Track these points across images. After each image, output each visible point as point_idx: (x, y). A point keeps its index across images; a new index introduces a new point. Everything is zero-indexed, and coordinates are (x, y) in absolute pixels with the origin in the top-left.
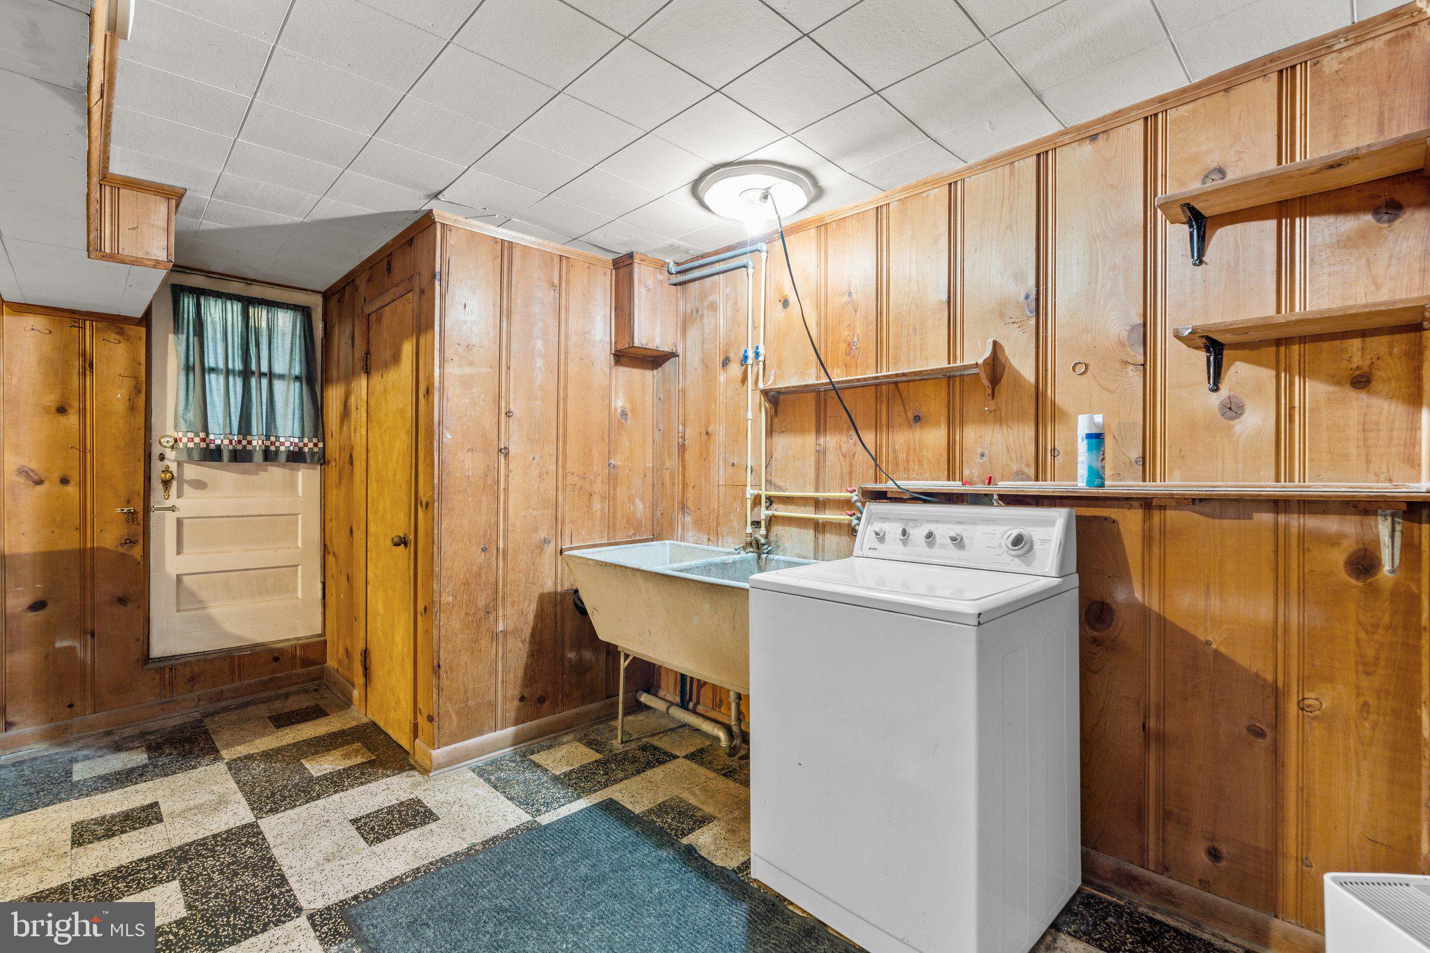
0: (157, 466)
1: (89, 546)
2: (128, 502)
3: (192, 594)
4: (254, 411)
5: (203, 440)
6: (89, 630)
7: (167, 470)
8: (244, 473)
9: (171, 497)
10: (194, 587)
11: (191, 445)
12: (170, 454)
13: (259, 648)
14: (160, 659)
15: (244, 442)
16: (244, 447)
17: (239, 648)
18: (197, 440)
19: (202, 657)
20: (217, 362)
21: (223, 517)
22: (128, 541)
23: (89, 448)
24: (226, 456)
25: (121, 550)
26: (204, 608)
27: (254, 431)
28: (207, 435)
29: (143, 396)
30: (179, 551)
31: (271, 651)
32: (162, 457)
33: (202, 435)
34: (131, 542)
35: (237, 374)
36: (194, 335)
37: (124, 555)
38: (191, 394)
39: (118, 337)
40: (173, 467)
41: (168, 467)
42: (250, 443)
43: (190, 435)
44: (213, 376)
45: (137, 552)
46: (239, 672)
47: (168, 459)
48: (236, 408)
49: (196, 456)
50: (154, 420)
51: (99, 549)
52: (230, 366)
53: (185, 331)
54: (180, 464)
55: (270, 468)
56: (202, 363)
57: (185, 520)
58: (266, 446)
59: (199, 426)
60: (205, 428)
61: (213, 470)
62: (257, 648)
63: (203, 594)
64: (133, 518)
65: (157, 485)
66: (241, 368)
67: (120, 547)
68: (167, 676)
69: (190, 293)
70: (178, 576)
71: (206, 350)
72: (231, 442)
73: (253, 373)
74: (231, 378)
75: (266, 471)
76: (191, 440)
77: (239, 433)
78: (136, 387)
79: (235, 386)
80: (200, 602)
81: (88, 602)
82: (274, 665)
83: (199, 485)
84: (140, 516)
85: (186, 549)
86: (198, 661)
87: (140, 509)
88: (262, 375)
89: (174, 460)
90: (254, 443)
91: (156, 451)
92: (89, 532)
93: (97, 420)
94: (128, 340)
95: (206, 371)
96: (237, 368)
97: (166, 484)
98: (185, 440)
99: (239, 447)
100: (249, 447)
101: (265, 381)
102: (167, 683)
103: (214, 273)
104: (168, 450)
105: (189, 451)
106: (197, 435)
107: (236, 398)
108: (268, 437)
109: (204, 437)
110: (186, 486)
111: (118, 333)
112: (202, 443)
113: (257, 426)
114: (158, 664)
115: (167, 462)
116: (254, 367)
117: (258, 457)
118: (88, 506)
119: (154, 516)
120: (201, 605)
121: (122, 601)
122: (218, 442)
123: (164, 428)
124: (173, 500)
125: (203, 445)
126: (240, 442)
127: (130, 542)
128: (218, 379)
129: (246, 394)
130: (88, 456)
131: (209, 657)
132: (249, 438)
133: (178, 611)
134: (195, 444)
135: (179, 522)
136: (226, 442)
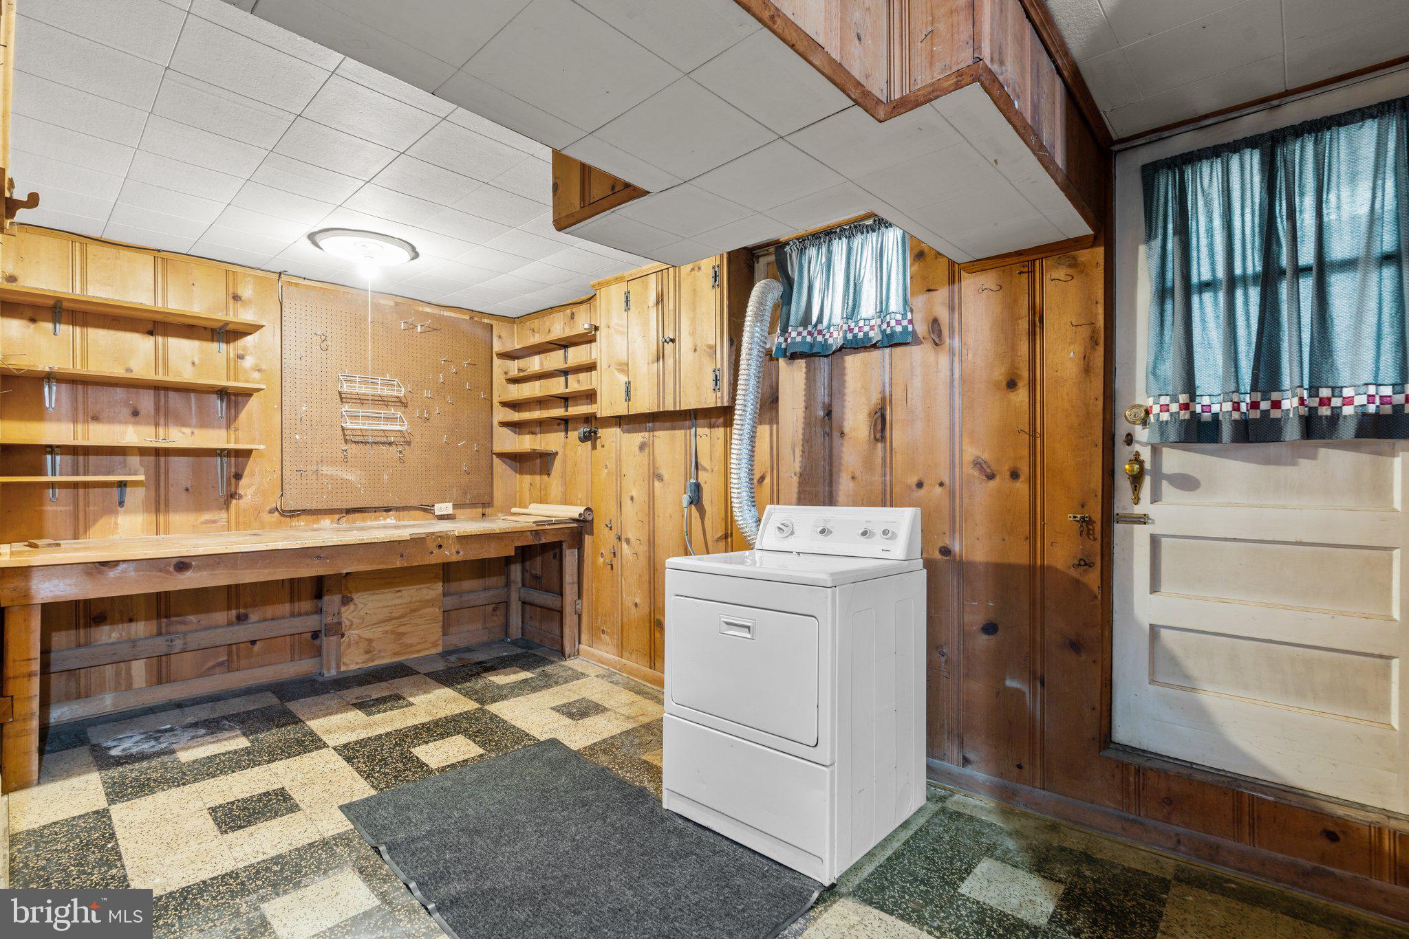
0: (1123, 454)
1: (1039, 562)
2: (1083, 506)
3: (1173, 661)
4: (1285, 345)
5: (1185, 407)
6: (1039, 674)
7: (1137, 459)
8: (1267, 462)
9: (1142, 501)
10: (1179, 652)
11: (1165, 416)
12: (1142, 434)
13: (1294, 800)
14: (1125, 749)
15: (1265, 405)
16: (1265, 413)
17: (1254, 783)
18: (1174, 407)
19: (1186, 772)
20: (1213, 270)
21: (1226, 539)
22: (1082, 563)
23: (1038, 431)
24: (1226, 432)
25: (1074, 573)
26: (1193, 689)
27: (1286, 382)
28: (1193, 397)
29: (1101, 349)
30: (1155, 586)
31: (1318, 814)
32: (1129, 440)
33: (1183, 398)
34: (1086, 564)
35: (1250, 281)
36: (1174, 234)
37: (1078, 582)
38: (1168, 332)
39: (1071, 271)
40: (1146, 455)
41: (1137, 454)
42: (1276, 405)
43: (1165, 400)
44: (1208, 296)
45: (1092, 579)
46: (1252, 826)
47: (1138, 442)
48: (1249, 344)
49: (1173, 435)
50: (1119, 383)
51: (1050, 567)
52: (1238, 271)
53: (1160, 231)
54: (1155, 450)
55: (1323, 452)
56: (1186, 276)
57: (1163, 539)
58: (1311, 409)
59: (1179, 385)
60: (1190, 386)
61: (1209, 458)
62: (1290, 797)
63: (1192, 665)
64: (1089, 530)
65: (1123, 485)
66: (1259, 268)
67: (1072, 569)
68: (1132, 779)
69: (1169, 168)
70: (1152, 627)
71: (1194, 254)
72: (1236, 407)
73: (1283, 272)
74: (1239, 293)
75: (1314, 457)
76: (1165, 408)
77: (1254, 388)
78: (1092, 337)
79: (1246, 303)
80: (1187, 677)
81: (1038, 638)
82: (1324, 844)
83: (1186, 483)
84: (1098, 527)
85: (1165, 587)
86: (1179, 775)
87: (1097, 516)
88: (1300, 271)
89: (1147, 444)
90: (1286, 405)
91: (1122, 429)
92: (1039, 545)
93: (1048, 392)
94: (1082, 272)
95: (1194, 290)
96: (1250, 271)
97: (1136, 480)
98: (1156, 409)
99: (1255, 414)
100: (1275, 414)
101: (1307, 285)
102: (1132, 788)
103: (1206, 117)
104: (1138, 428)
105: (1162, 425)
106: (1174, 399)
107: (1248, 326)
108: (1314, 391)
109: (1187, 401)
110: (1165, 483)
111: (1070, 266)
112: (1182, 412)
113: (1292, 371)
114: (1120, 754)
115: (1137, 447)
116: (1284, 261)
117: (1292, 431)
118: (1039, 509)
119: (1119, 528)
120: (1188, 684)
121: (1075, 646)
122: (1215, 409)
123: (1132, 394)
124: (1144, 506)
125: (1184, 415)
126: (1254, 405)
127: (1084, 563)
128: (1216, 298)
129: (1268, 315)
130: (1038, 440)
131: (1198, 776)
132: (1275, 396)
133: (1152, 682)
134: (1171, 414)
135: (1155, 541)
136: (1228, 407)
